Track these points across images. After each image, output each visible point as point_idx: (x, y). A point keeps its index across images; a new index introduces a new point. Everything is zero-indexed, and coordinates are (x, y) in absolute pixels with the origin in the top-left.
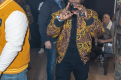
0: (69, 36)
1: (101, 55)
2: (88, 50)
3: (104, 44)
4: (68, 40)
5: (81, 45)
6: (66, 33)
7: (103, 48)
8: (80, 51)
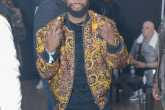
0: (73, 65)
1: (141, 90)
2: (106, 86)
3: (146, 72)
4: (72, 72)
5: (94, 77)
6: (67, 60)
7: (144, 78)
8: (93, 88)
